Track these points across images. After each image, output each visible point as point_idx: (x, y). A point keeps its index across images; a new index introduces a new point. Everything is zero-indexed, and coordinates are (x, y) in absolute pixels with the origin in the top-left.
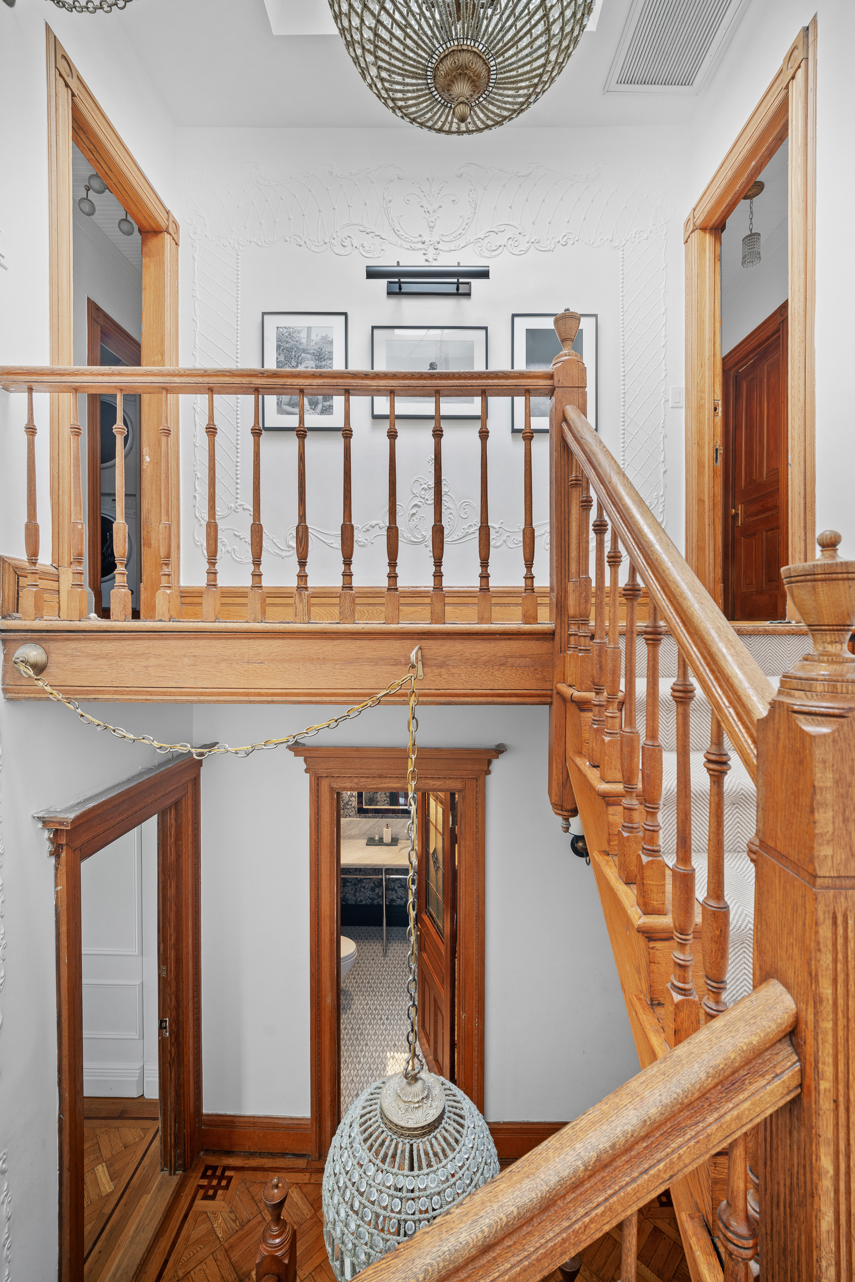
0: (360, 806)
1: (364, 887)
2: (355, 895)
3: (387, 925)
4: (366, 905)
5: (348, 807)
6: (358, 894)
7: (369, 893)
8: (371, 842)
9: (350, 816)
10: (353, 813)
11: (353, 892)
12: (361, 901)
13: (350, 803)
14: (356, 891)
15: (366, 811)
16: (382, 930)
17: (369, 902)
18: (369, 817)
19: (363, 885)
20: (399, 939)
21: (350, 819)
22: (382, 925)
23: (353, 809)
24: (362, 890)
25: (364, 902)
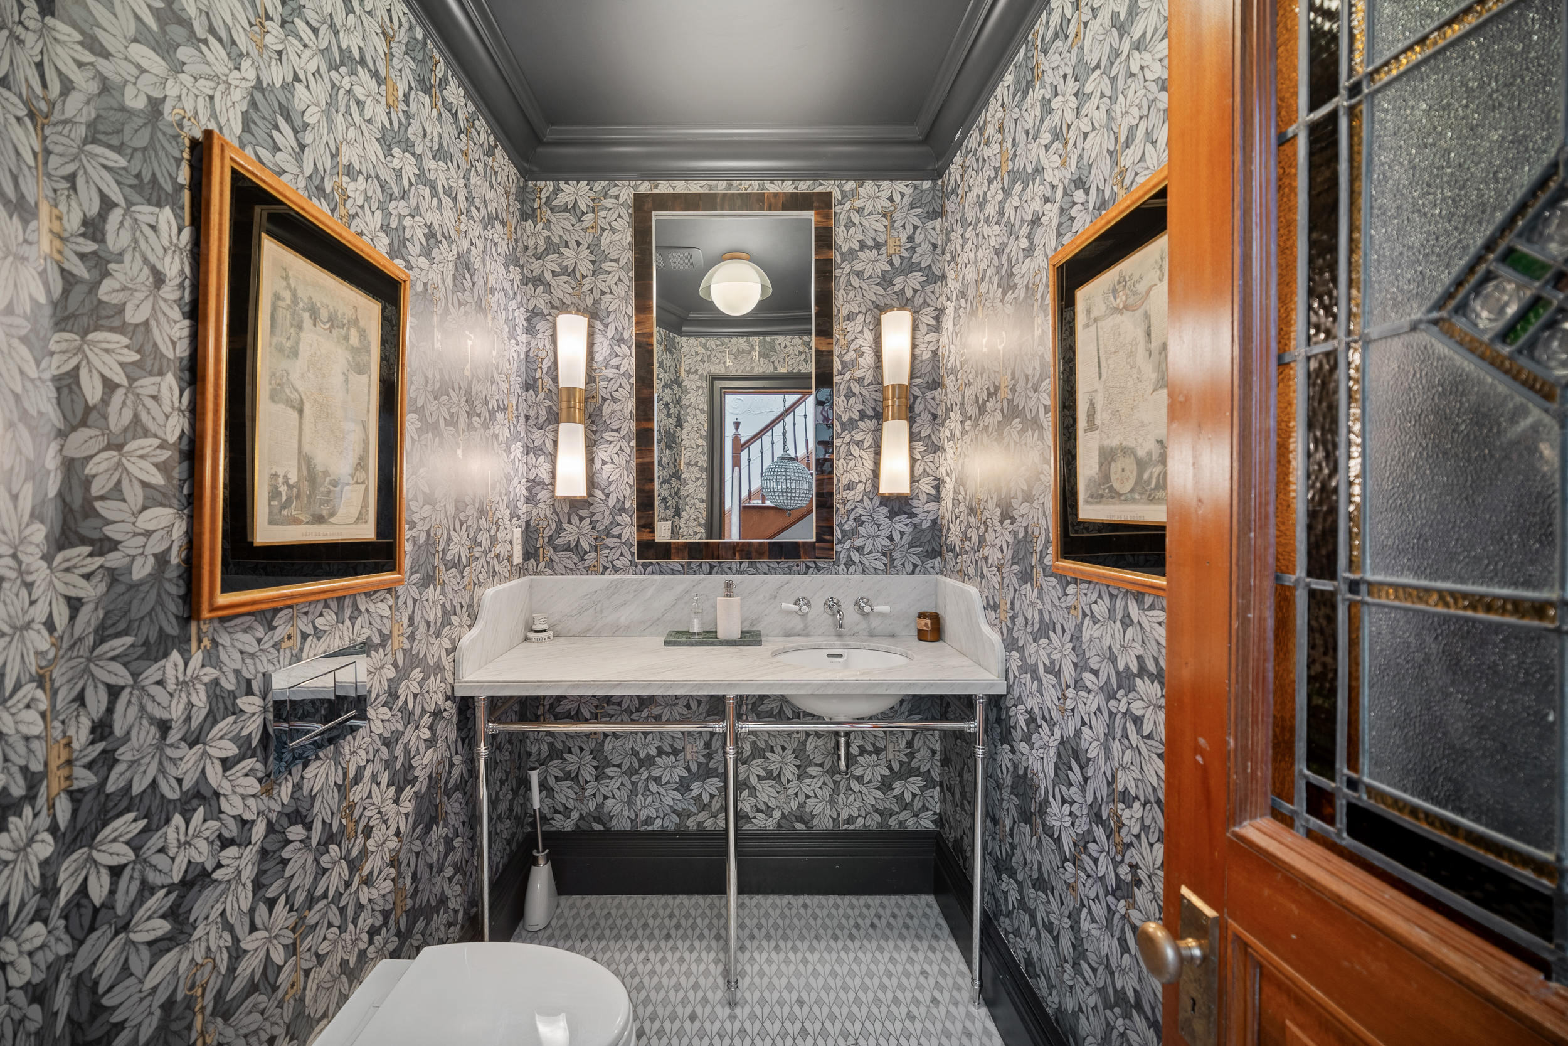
0: (646, 536)
1: (657, 780)
2: (630, 803)
3: (741, 891)
4: (663, 834)
5: (609, 542)
6: (639, 800)
7: (671, 797)
8: (679, 638)
9: (616, 570)
10: (624, 562)
11: (623, 794)
12: (649, 821)
13: (615, 531)
14: (634, 792)
15: (665, 551)
16: (727, 906)
17: (671, 823)
18: (673, 572)
19: (656, 773)
20: (768, 937)
21: (616, 577)
22: (722, 890)
23: (625, 550)
24: (653, 787)
25: (657, 825)
